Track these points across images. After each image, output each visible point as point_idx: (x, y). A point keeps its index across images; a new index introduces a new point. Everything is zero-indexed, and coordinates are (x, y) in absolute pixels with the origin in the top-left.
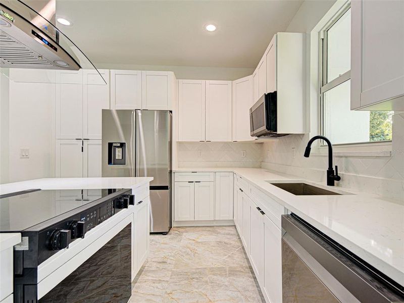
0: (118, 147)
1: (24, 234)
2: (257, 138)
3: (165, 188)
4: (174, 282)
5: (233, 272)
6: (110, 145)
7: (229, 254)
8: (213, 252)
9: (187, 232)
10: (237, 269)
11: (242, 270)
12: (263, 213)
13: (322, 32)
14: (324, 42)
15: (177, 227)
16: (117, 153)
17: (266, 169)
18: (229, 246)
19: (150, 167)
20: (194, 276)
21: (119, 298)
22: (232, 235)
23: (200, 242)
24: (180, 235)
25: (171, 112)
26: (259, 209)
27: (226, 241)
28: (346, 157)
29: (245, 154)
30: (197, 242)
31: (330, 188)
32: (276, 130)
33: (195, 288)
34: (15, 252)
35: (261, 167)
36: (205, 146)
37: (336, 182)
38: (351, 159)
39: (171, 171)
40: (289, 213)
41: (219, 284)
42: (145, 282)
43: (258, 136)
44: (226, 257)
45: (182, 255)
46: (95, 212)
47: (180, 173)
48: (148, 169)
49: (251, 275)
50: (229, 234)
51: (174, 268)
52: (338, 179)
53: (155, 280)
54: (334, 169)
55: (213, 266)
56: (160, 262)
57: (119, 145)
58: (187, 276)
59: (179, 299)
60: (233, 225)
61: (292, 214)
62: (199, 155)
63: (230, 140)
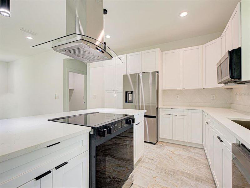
0: (130, 94)
1: (92, 128)
2: (224, 85)
3: (154, 117)
4: (156, 172)
5: (198, 179)
6: (126, 92)
7: (197, 167)
8: (185, 162)
9: (167, 146)
10: (203, 179)
11: (207, 180)
12: (221, 141)
15: (162, 142)
16: (129, 97)
17: (235, 109)
18: (197, 161)
19: (146, 104)
20: (170, 173)
21: (129, 170)
22: (200, 154)
23: (176, 154)
24: (163, 147)
25: (158, 72)
26: (219, 138)
27: (196, 157)
29: (214, 97)
30: (174, 154)
32: (241, 78)
33: (170, 180)
34: (90, 135)
35: (230, 108)
36: (181, 91)
39: (158, 108)
40: (240, 143)
41: (186, 183)
42: (142, 167)
44: (194, 168)
45: (163, 159)
46: (117, 124)
47: (163, 109)
48: (145, 106)
49: (214, 186)
50: (198, 153)
51: (158, 165)
53: (147, 167)
55: (184, 171)
56: (150, 159)
57: (130, 92)
58: (166, 172)
59: (159, 182)
60: (203, 148)
61: (242, 144)
62: (177, 98)
63: (200, 87)
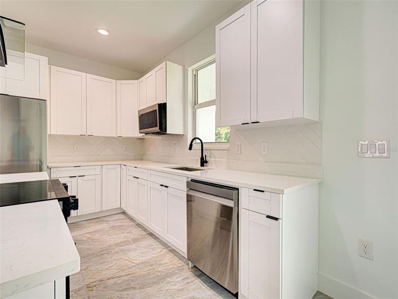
2: (144, 135)
5: (135, 240)
7: (127, 232)
8: (111, 234)
10: (139, 238)
12: (167, 187)
13: (194, 70)
14: (195, 77)
18: (123, 227)
22: (122, 219)
26: (162, 185)
27: (119, 224)
28: (210, 150)
31: (202, 168)
32: (166, 131)
33: (108, 259)
35: (142, 160)
37: (205, 164)
38: (212, 151)
40: (190, 180)
41: (128, 250)
43: (146, 134)
44: (125, 234)
47: (58, 169)
50: (119, 220)
52: (206, 162)
54: (204, 157)
55: (117, 242)
60: (122, 211)
61: (192, 180)
62: (75, 150)
63: (114, 135)
